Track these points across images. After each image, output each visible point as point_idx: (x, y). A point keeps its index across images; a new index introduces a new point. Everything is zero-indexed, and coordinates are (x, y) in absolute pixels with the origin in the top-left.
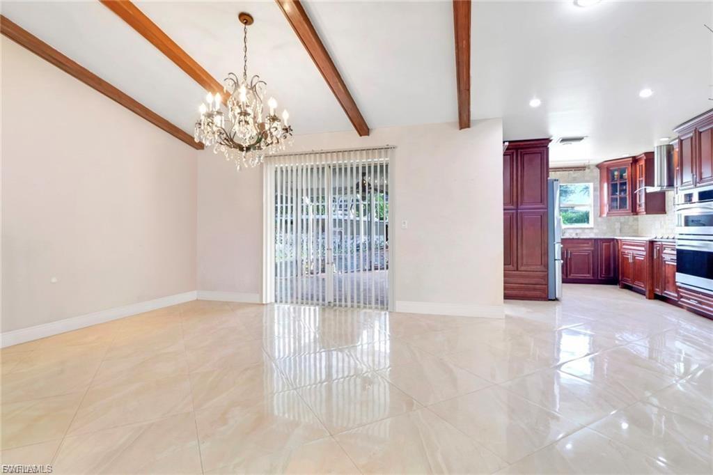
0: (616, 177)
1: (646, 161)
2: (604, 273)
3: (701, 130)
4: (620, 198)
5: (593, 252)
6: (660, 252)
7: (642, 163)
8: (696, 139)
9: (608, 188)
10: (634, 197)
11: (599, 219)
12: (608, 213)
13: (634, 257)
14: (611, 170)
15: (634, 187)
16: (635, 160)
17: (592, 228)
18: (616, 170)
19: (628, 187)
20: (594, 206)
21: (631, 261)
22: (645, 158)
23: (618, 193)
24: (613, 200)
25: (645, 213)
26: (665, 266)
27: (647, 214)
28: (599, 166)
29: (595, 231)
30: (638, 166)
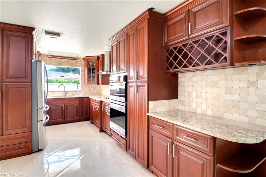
0: (90, 65)
1: (102, 58)
2: (84, 115)
3: (120, 41)
4: (92, 76)
5: (79, 104)
6: (104, 107)
7: (101, 59)
8: (118, 45)
9: (87, 70)
10: (98, 76)
11: (84, 86)
12: (87, 84)
13: (95, 108)
14: (88, 61)
15: (98, 71)
16: (98, 57)
17: (81, 91)
18: (90, 62)
19: (95, 71)
20: (82, 79)
21: (94, 110)
22: (102, 57)
23: (91, 74)
24: (89, 77)
25: (101, 84)
26: (106, 115)
27: (102, 85)
28: (84, 59)
29: (82, 92)
30: (99, 61)
